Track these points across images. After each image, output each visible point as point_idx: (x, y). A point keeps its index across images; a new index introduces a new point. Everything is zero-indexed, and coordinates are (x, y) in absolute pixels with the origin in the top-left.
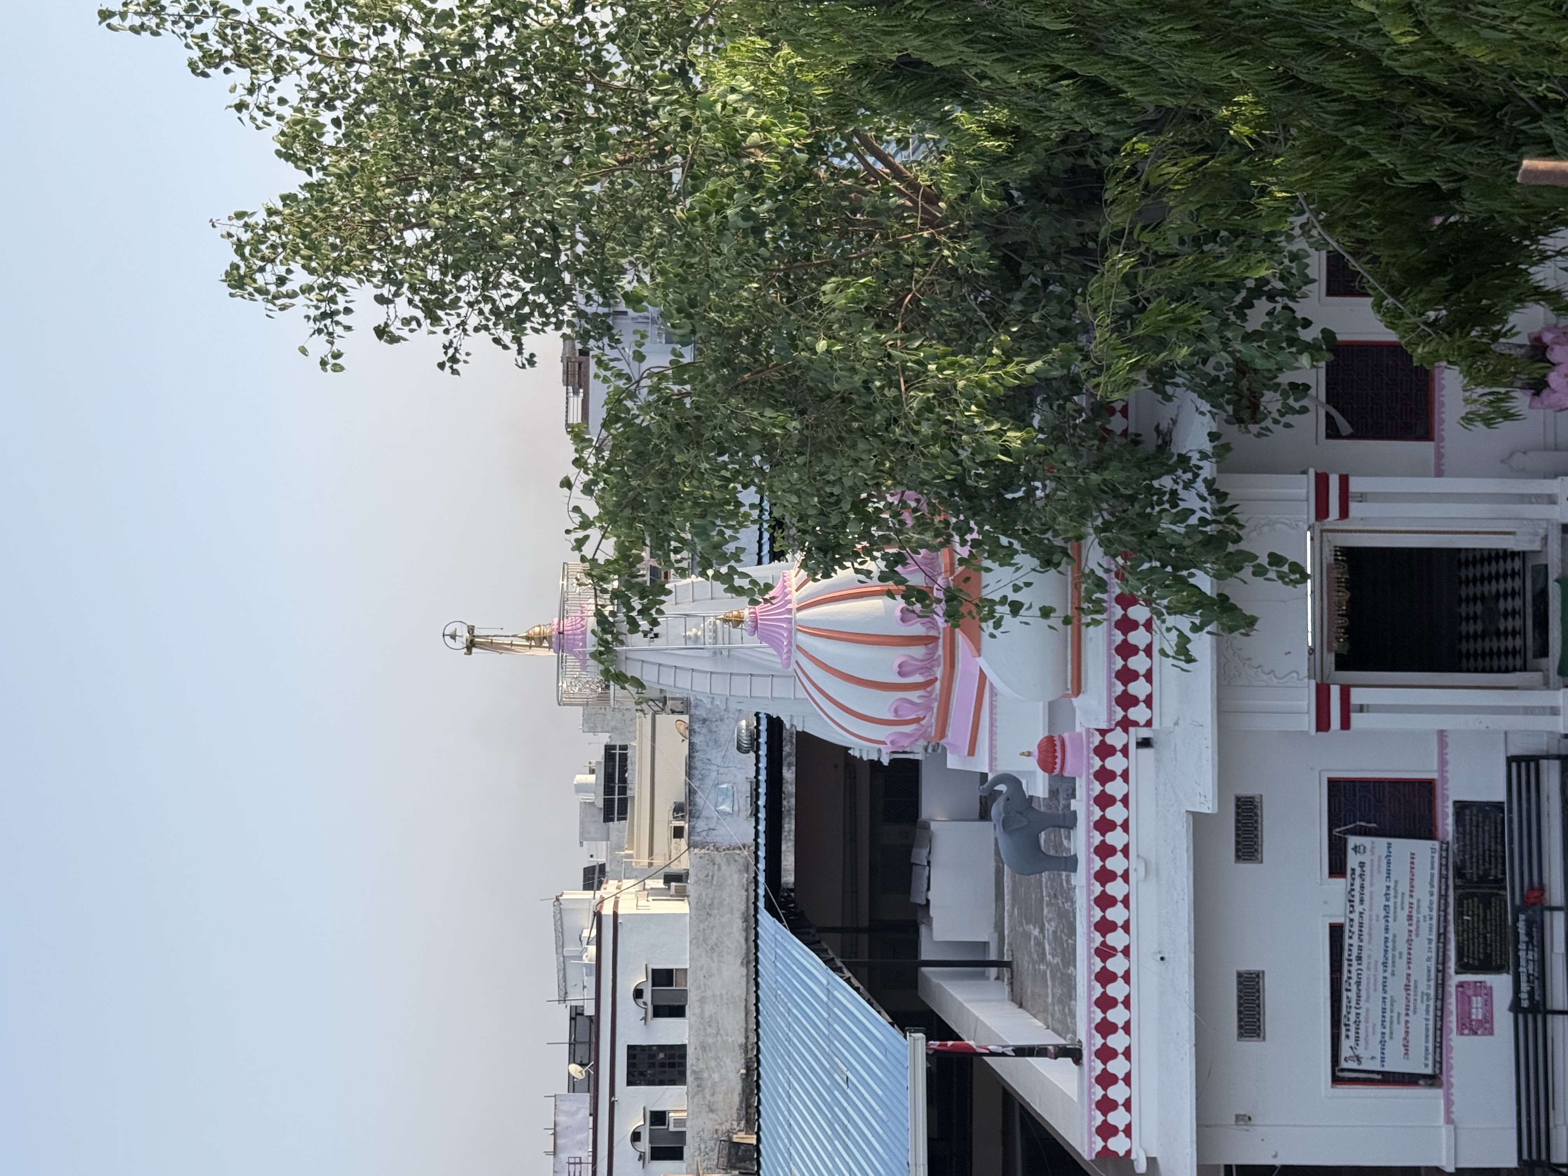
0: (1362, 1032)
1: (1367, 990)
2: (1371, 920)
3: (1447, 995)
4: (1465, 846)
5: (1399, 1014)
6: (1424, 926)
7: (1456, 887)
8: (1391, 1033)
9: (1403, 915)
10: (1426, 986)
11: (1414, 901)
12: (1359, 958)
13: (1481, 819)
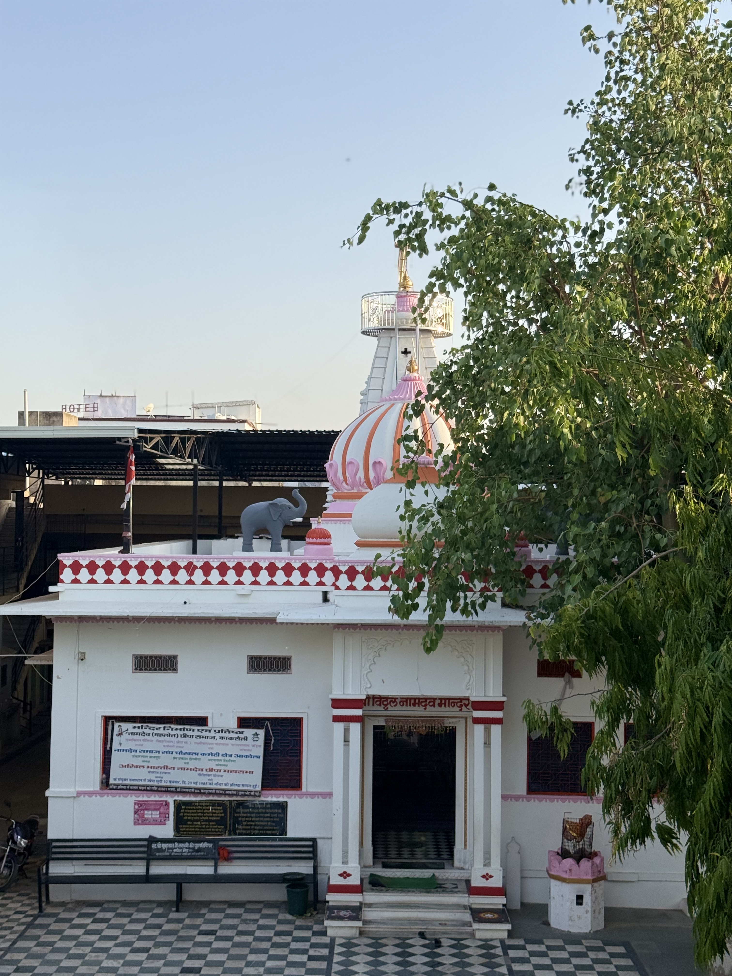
0: (137, 737)
1: (164, 741)
2: (210, 744)
3: (160, 794)
4: (258, 808)
5: (149, 762)
6: (205, 779)
7: (231, 802)
8: (136, 756)
9: (213, 765)
10: (166, 780)
11: (222, 773)
12: (185, 736)
13: (275, 819)
